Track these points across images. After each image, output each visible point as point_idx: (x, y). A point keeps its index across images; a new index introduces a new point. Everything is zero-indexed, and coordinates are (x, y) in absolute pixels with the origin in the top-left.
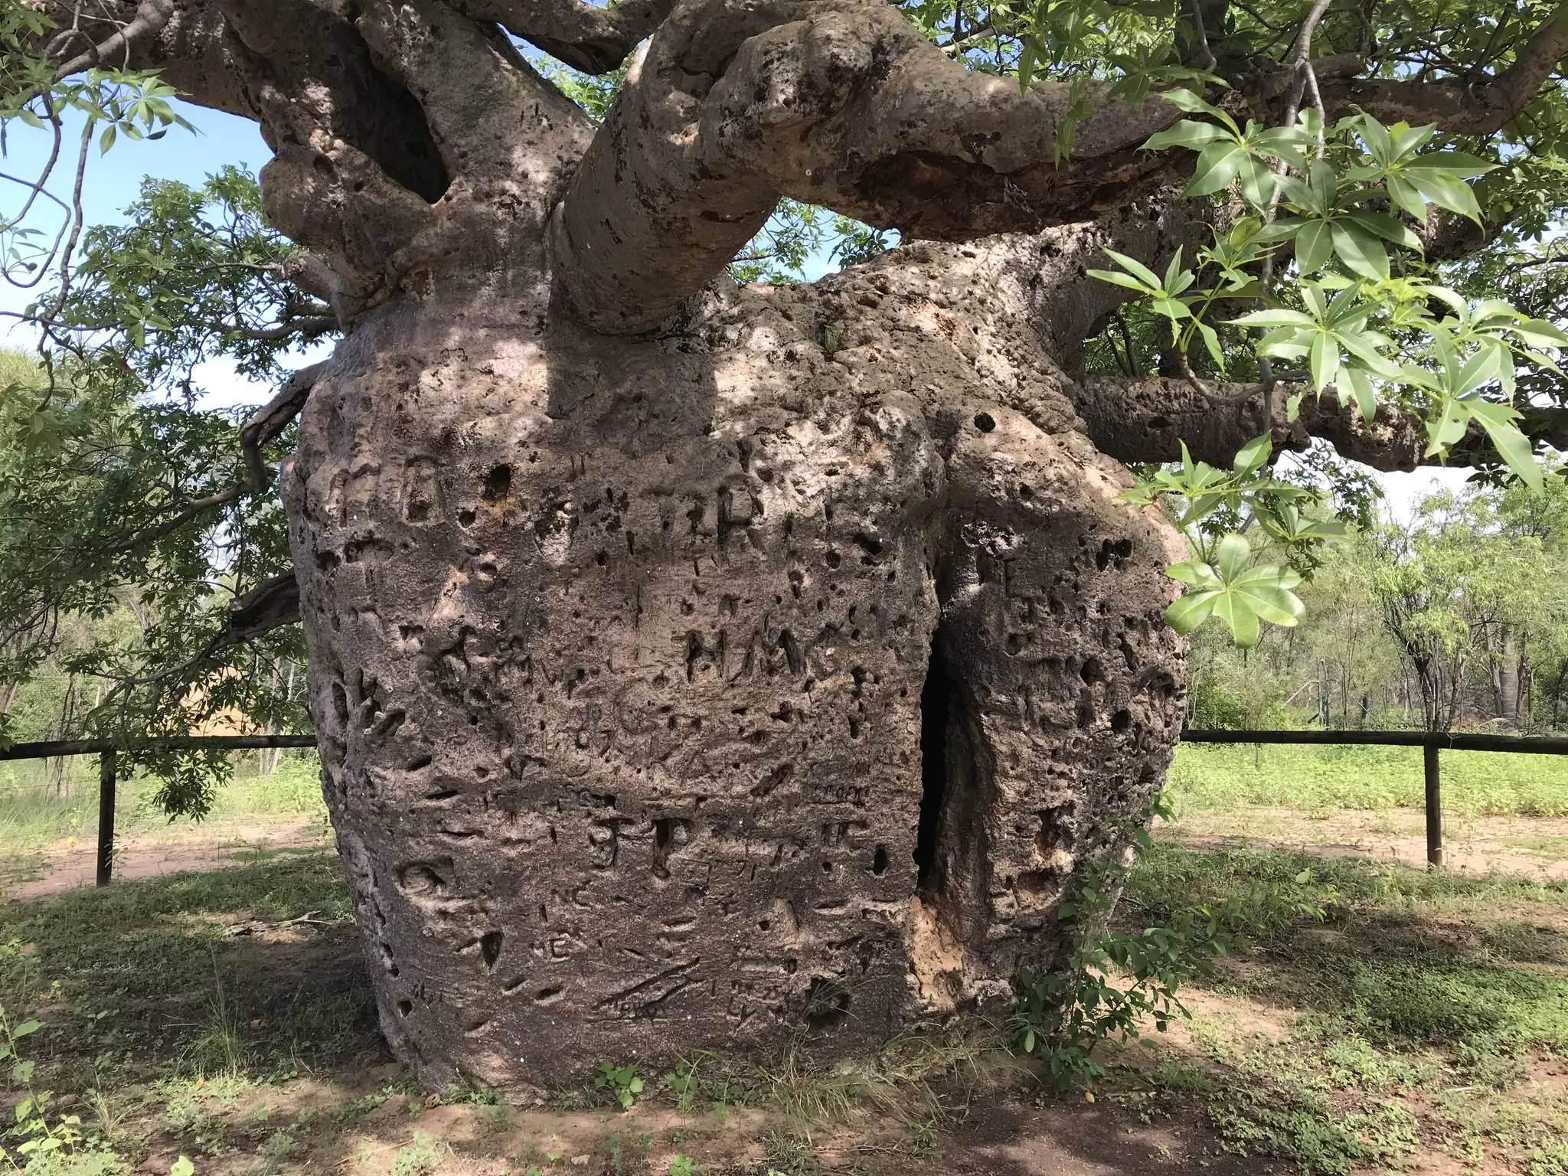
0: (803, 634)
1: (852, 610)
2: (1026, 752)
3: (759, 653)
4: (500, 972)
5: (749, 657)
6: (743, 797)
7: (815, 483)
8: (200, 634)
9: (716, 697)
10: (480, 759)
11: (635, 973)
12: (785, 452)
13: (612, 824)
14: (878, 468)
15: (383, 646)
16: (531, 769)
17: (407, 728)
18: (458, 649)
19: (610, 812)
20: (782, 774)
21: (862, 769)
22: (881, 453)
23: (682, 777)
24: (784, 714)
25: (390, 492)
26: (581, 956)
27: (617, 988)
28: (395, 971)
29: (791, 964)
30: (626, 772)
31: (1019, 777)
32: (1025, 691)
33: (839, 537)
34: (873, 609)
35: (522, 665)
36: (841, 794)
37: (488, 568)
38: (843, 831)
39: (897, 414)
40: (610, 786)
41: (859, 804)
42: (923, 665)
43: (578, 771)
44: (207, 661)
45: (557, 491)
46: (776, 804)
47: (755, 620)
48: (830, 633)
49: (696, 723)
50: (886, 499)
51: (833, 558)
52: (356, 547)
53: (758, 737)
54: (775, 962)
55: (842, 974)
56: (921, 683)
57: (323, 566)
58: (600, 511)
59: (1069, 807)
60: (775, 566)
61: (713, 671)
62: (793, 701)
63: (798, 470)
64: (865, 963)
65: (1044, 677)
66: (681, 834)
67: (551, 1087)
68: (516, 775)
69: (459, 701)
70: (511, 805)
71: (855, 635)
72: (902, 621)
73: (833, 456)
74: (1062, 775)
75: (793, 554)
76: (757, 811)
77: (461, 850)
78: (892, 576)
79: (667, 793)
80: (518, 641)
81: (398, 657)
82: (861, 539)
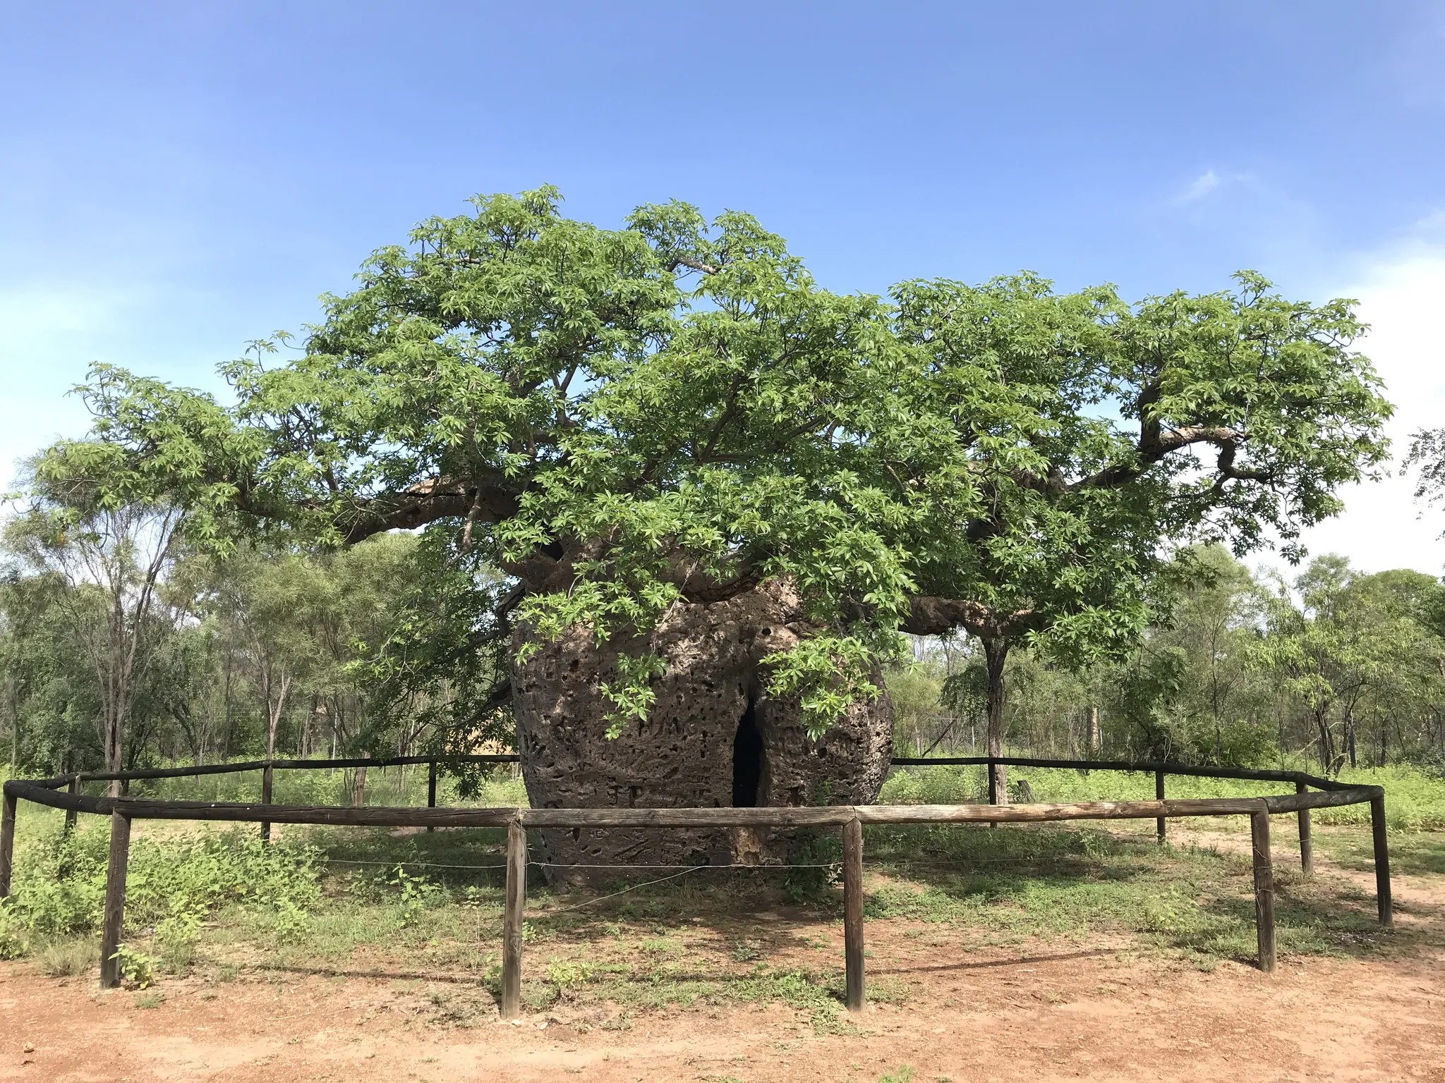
0: (682, 718)
1: (702, 710)
2: (782, 764)
3: (665, 726)
4: (580, 844)
5: (662, 727)
6: (659, 779)
7: (687, 662)
8: (477, 702)
9: (649, 742)
10: (570, 764)
11: (627, 845)
12: (678, 651)
13: (615, 788)
14: (712, 655)
15: (539, 723)
16: (587, 767)
17: (547, 751)
18: (561, 724)
19: (614, 784)
20: (675, 770)
21: (705, 769)
22: (714, 650)
23: (638, 771)
24: (675, 748)
25: (540, 668)
26: (606, 837)
27: (620, 850)
28: (546, 846)
29: (684, 844)
30: (618, 769)
31: (779, 775)
32: (781, 739)
33: (696, 682)
34: (711, 709)
35: (583, 730)
36: (700, 779)
37: (570, 696)
38: (701, 793)
39: (722, 634)
40: (613, 774)
41: (707, 783)
42: (735, 730)
43: (603, 768)
44: (480, 717)
45: (594, 668)
46: (673, 782)
47: (663, 714)
48: (692, 718)
49: (642, 751)
50: (715, 668)
51: (695, 690)
52: (529, 687)
53: (666, 757)
54: (677, 842)
55: (705, 849)
56: (734, 737)
57: (520, 692)
58: (609, 675)
59: (803, 787)
60: (670, 695)
61: (648, 733)
62: (678, 744)
63: (681, 658)
64: (714, 846)
65: (789, 734)
66: (639, 792)
67: (599, 889)
68: (582, 769)
69: (563, 743)
70: (581, 780)
71: (704, 719)
72: (724, 713)
73: (695, 652)
74: (798, 774)
75: (679, 689)
76: (665, 785)
77: (565, 797)
78: (720, 696)
79: (633, 777)
80: (581, 721)
81: (543, 726)
82: (705, 682)
